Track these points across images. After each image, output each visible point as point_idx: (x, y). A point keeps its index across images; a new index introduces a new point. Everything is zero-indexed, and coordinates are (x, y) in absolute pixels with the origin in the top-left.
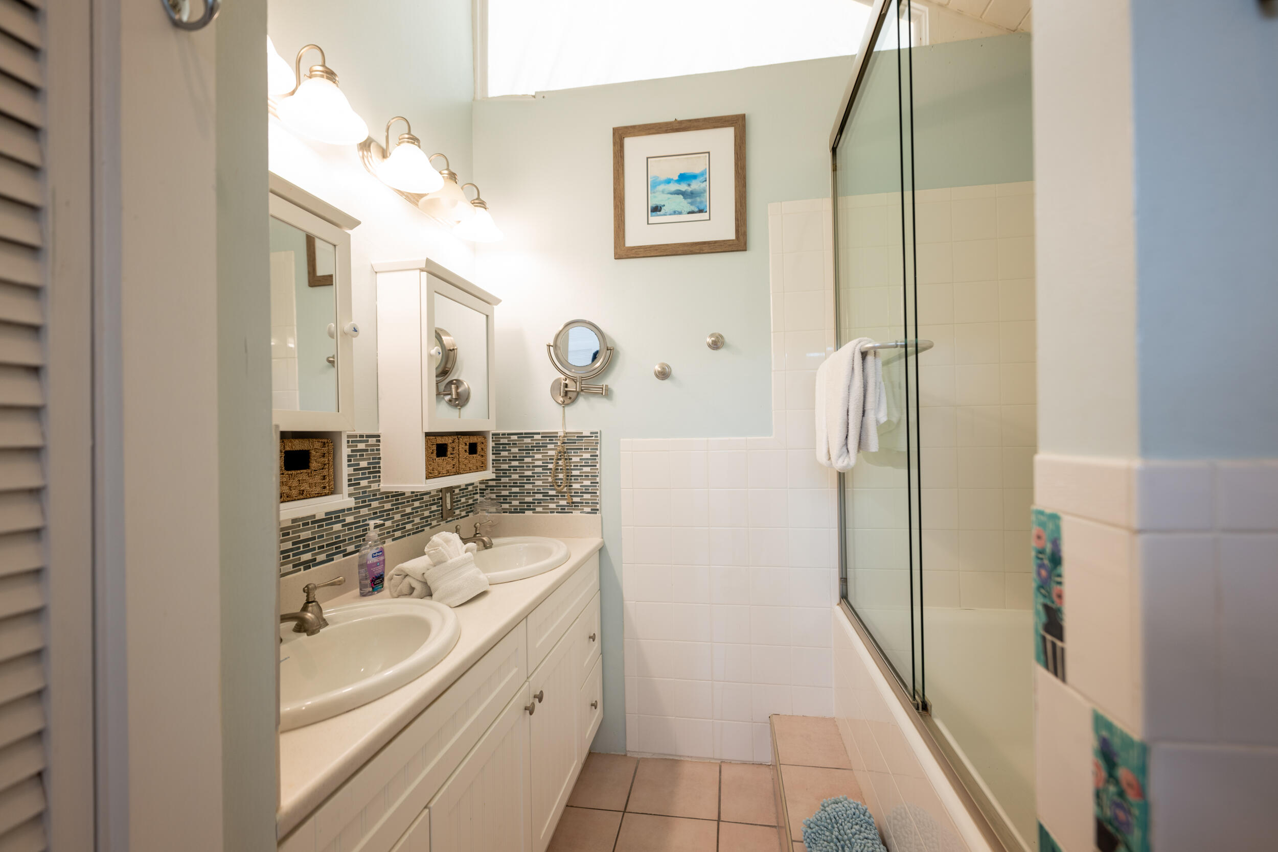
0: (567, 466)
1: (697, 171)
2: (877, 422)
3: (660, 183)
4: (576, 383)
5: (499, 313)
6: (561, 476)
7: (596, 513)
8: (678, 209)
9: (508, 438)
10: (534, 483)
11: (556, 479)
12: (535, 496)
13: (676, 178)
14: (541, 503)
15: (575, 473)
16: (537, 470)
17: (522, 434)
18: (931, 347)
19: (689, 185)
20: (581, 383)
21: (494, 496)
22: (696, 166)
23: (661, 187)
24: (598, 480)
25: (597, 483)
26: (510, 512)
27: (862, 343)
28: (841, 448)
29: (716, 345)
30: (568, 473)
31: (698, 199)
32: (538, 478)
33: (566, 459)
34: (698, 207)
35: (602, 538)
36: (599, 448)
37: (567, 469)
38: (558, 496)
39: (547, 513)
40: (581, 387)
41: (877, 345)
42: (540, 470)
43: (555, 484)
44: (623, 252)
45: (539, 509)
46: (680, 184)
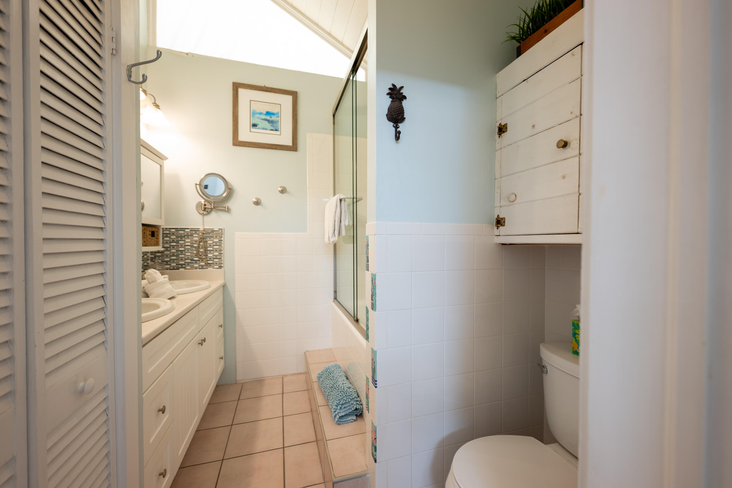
0: (205, 245)
1: (275, 111)
2: (345, 225)
3: (257, 113)
4: (211, 205)
5: (166, 164)
6: (201, 250)
7: (221, 268)
8: (265, 127)
9: (168, 230)
10: (185, 254)
11: (198, 252)
12: (185, 261)
13: (265, 113)
14: (189, 264)
15: (209, 249)
16: (187, 247)
17: (178, 228)
18: (362, 199)
19: (271, 117)
20: (214, 204)
21: (160, 261)
22: (275, 110)
23: (257, 116)
24: (222, 252)
25: (222, 254)
26: (170, 270)
27: (340, 196)
28: (333, 234)
29: (283, 191)
30: (206, 249)
31: (275, 125)
32: (188, 251)
33: (205, 242)
34: (275, 128)
35: (225, 280)
36: (223, 236)
37: (205, 247)
38: (200, 260)
39: (193, 269)
40: (214, 206)
41: (345, 197)
42: (189, 247)
43: (197, 255)
44: (237, 143)
45: (187, 267)
46: (266, 116)
